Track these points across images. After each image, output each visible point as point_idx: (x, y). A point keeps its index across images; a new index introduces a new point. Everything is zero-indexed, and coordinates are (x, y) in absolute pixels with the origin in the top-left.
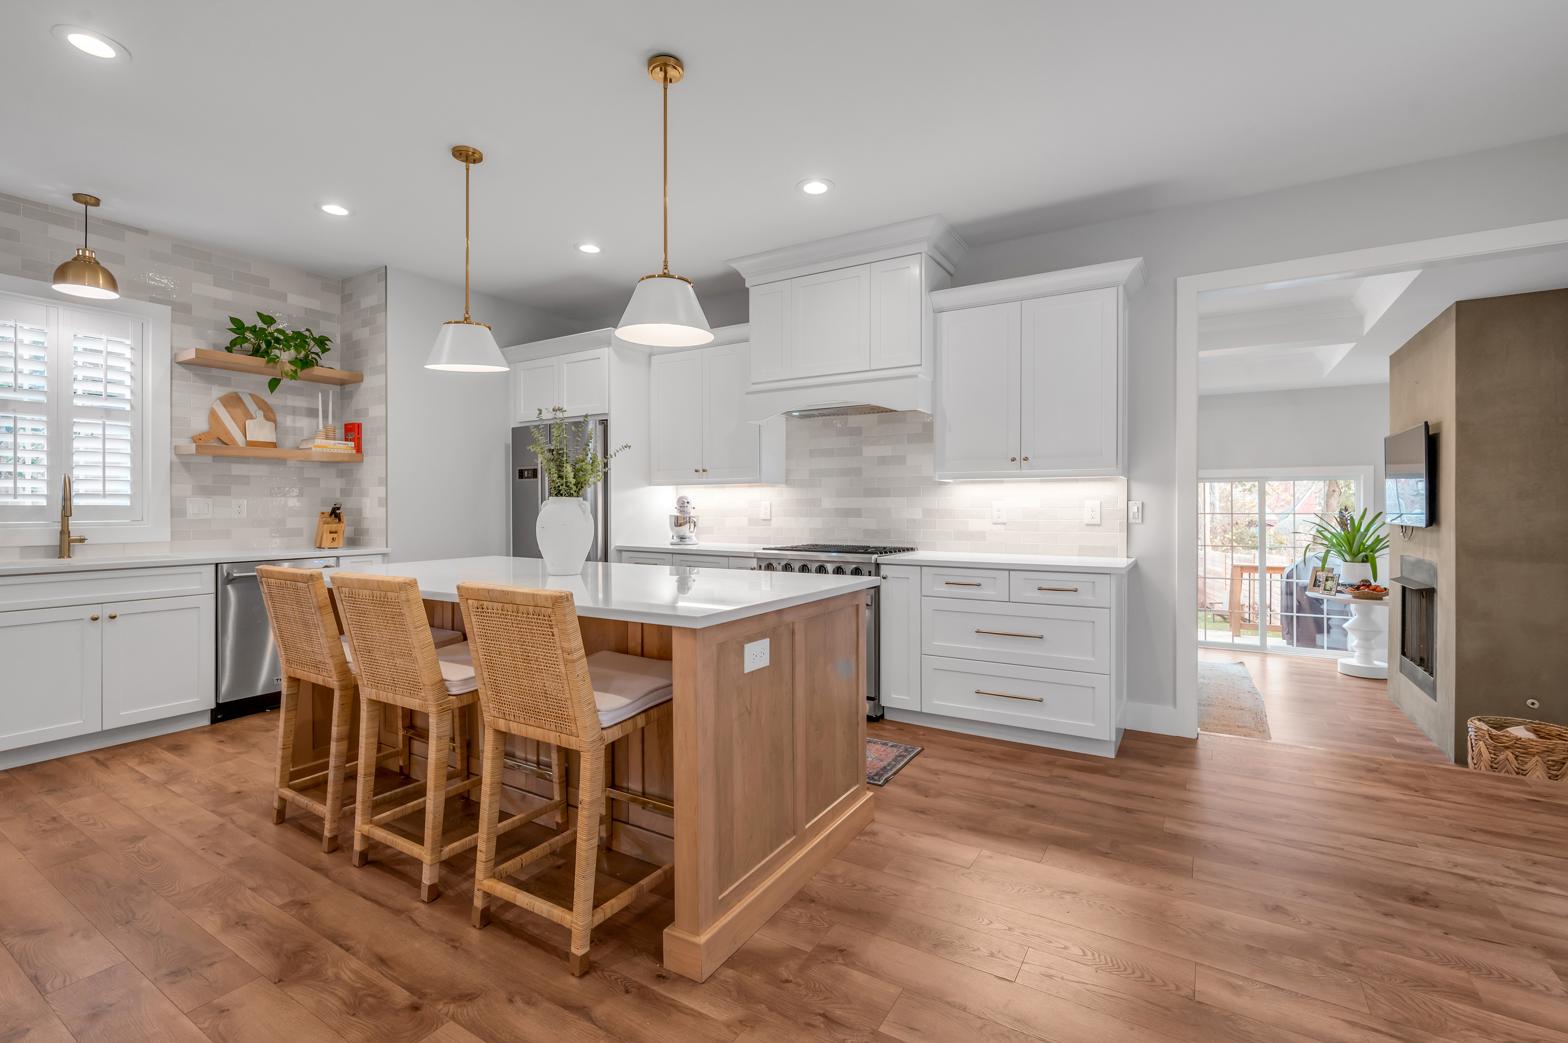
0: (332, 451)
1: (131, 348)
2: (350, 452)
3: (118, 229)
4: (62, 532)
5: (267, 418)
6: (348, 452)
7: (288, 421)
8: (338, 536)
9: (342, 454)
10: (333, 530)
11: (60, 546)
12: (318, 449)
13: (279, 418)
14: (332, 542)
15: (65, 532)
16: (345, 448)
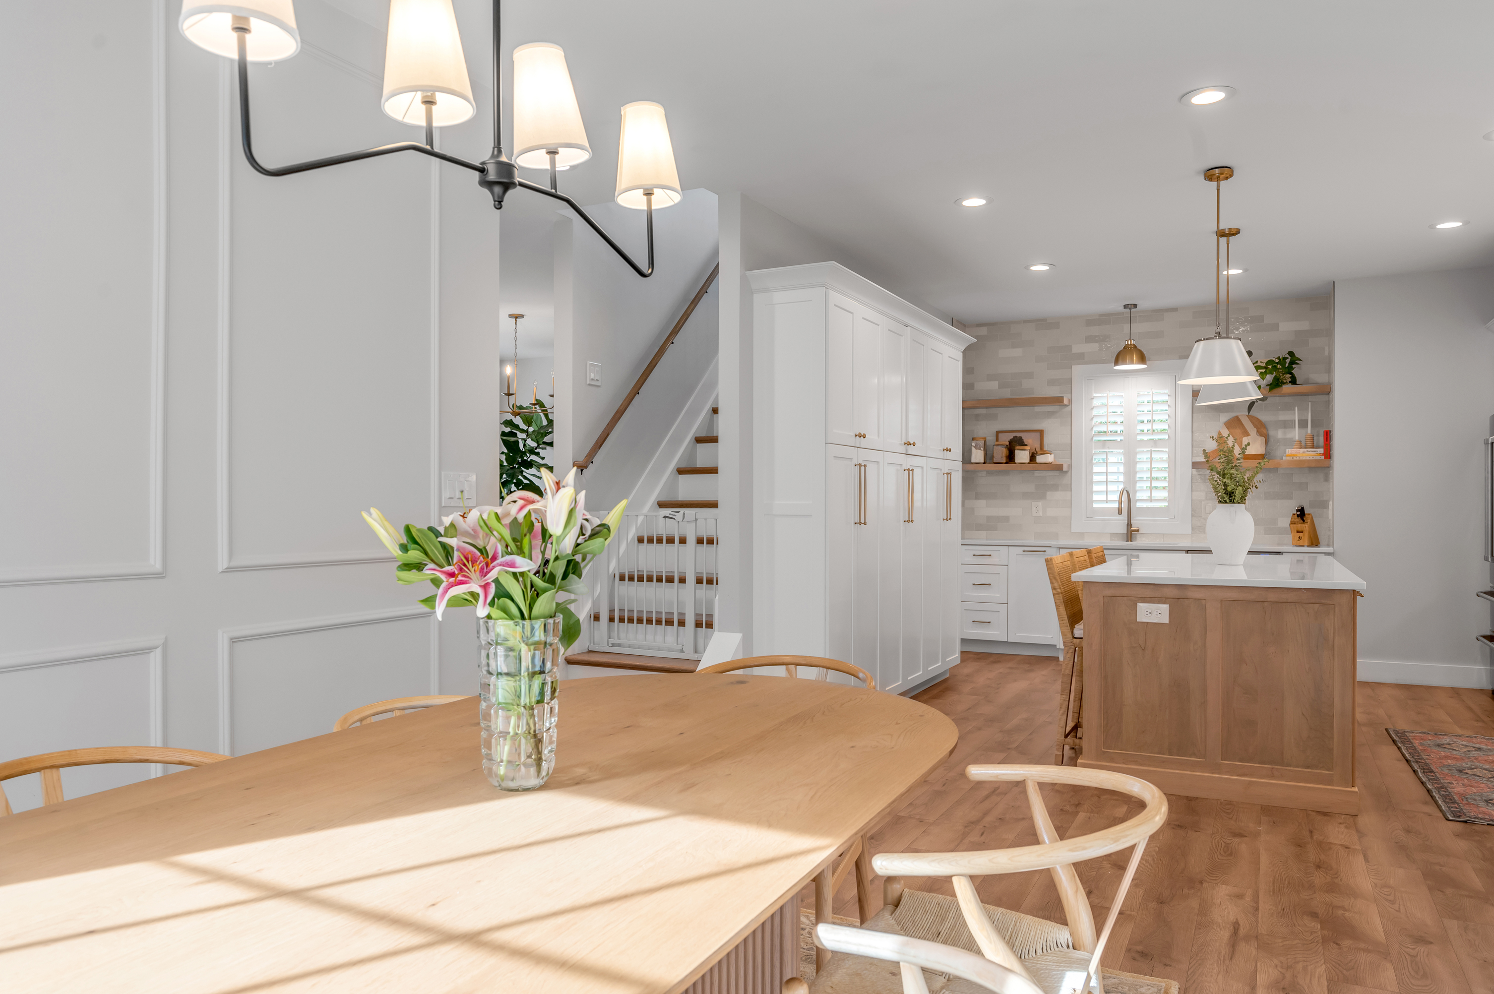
0: (1301, 458)
1: (1168, 395)
2: (1318, 458)
3: (1158, 313)
4: (1128, 525)
5: (1260, 433)
6: (1317, 459)
7: (1280, 434)
8: (1304, 535)
9: (1309, 461)
10: (1300, 529)
11: (1127, 533)
12: (1288, 458)
13: (1272, 433)
14: (1298, 540)
15: (1129, 525)
16: (1314, 454)
